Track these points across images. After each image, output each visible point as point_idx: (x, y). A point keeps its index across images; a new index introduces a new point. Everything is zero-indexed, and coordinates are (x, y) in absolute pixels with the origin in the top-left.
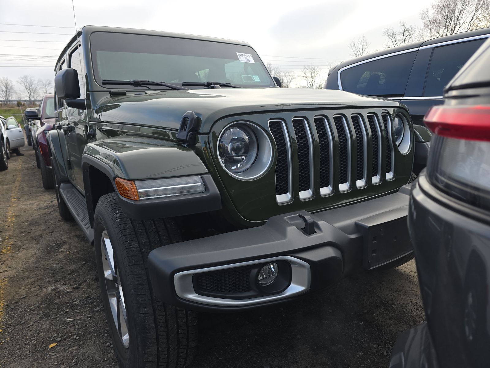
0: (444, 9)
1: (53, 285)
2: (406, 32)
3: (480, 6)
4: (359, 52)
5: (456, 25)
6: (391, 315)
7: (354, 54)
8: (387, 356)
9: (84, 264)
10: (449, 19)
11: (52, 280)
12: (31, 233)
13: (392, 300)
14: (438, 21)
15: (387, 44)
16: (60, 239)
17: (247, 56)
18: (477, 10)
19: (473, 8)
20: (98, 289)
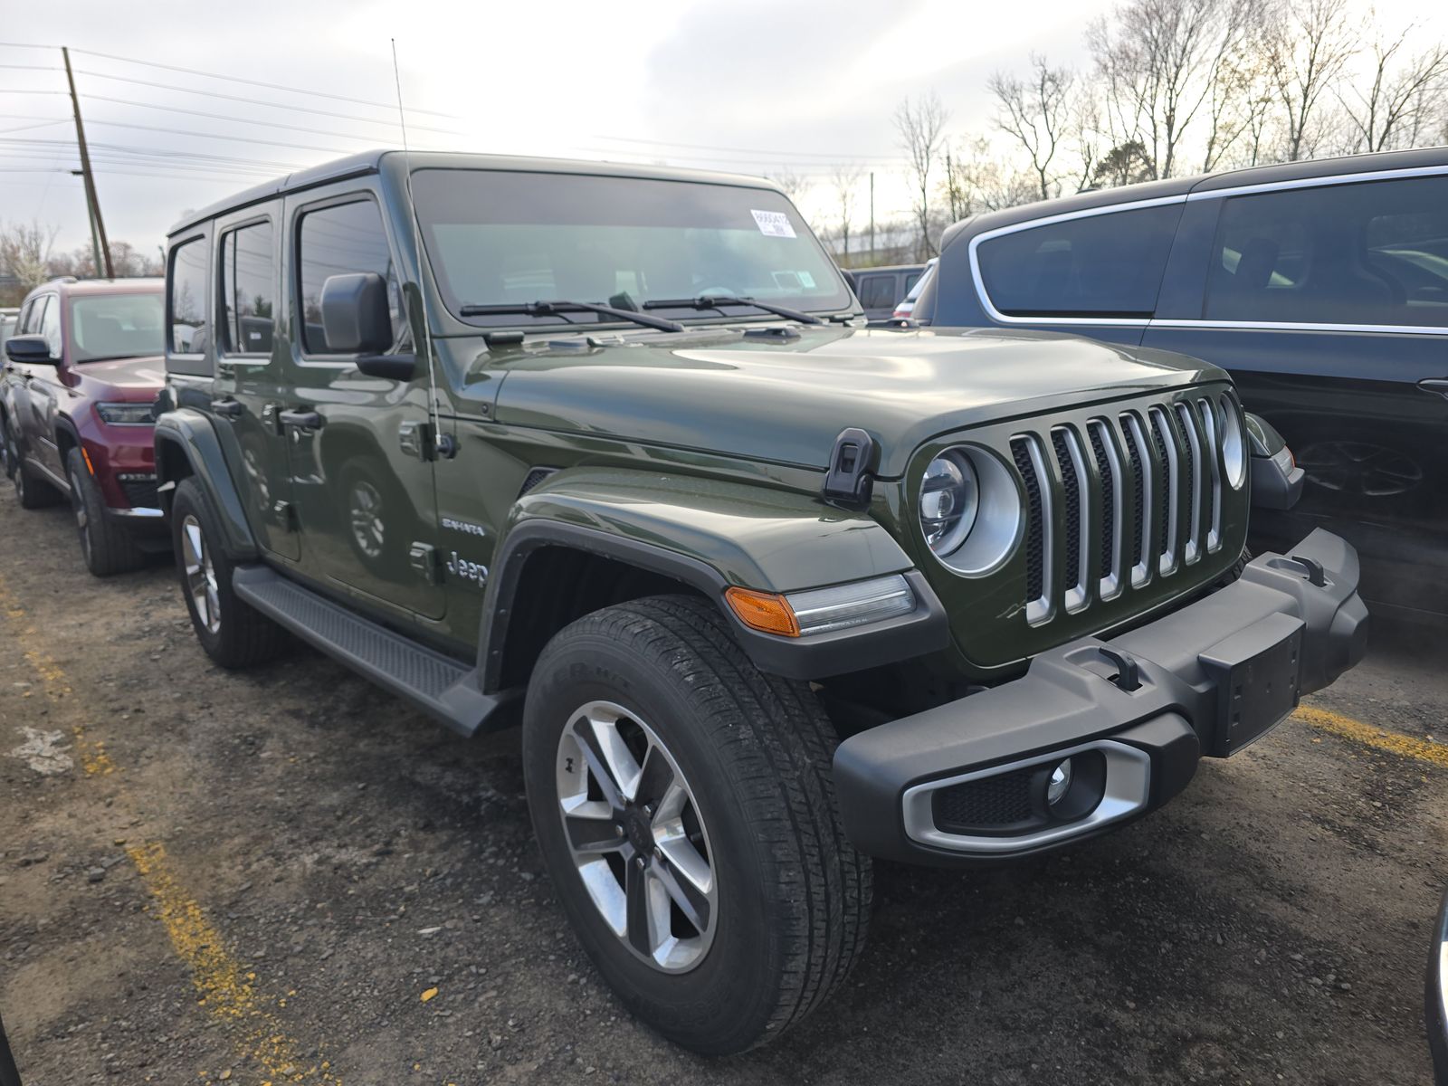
0: (1148, 22)
1: (310, 849)
2: (1048, 85)
3: (1242, 14)
4: (921, 139)
5: (1179, 67)
6: (1204, 857)
7: (908, 144)
8: (1223, 945)
9: (363, 788)
10: (1162, 50)
11: (300, 838)
12: (143, 712)
13: (1195, 823)
14: (1132, 55)
15: (997, 117)
16: (243, 725)
17: (776, 220)
18: (1234, 26)
19: (1224, 19)
20: (445, 850)
